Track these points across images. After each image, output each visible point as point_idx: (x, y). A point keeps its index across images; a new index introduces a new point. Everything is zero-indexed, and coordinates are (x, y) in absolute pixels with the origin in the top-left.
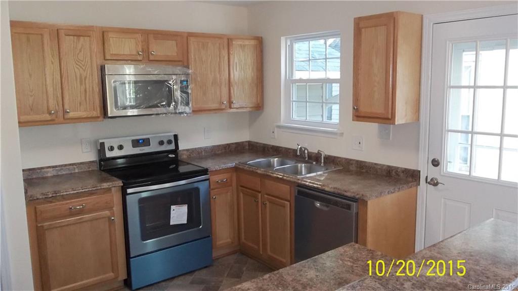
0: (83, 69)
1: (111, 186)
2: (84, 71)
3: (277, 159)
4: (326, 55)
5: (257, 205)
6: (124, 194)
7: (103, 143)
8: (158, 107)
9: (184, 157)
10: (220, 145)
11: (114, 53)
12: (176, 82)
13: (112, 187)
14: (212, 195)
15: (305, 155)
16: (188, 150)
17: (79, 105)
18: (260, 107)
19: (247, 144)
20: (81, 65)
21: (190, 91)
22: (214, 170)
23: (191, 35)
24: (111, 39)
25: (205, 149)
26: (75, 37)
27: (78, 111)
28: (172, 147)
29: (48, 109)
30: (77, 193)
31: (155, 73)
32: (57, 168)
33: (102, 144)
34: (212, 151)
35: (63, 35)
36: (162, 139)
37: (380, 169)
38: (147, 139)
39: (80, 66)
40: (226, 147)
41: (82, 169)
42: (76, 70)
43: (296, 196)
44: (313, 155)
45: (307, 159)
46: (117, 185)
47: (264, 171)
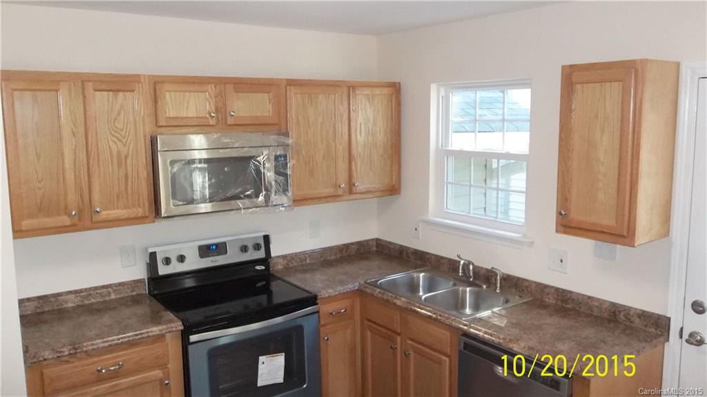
0: (123, 143)
1: (164, 332)
2: (125, 146)
3: (423, 274)
4: (504, 115)
5: (395, 354)
6: (186, 344)
7: (155, 253)
8: (240, 198)
9: (277, 267)
10: (333, 247)
11: (172, 116)
12: (268, 158)
13: (166, 332)
14: (322, 335)
15: (469, 274)
16: (284, 257)
17: (115, 198)
18: (396, 190)
19: (375, 243)
20: (119, 136)
21: (289, 172)
22: (327, 295)
23: (291, 83)
24: (167, 94)
25: (311, 254)
26: (111, 93)
27: (114, 209)
28: (261, 254)
29: (66, 208)
30: (110, 345)
31: (237, 145)
32: (82, 294)
33: (153, 256)
34: (321, 257)
35: (92, 91)
36: (246, 244)
37: (597, 306)
38: (222, 243)
39: (117, 138)
40: (343, 248)
41: (120, 293)
42: (111, 143)
43: (460, 351)
44: (482, 272)
45: (471, 280)
46: (174, 329)
47: (408, 303)
